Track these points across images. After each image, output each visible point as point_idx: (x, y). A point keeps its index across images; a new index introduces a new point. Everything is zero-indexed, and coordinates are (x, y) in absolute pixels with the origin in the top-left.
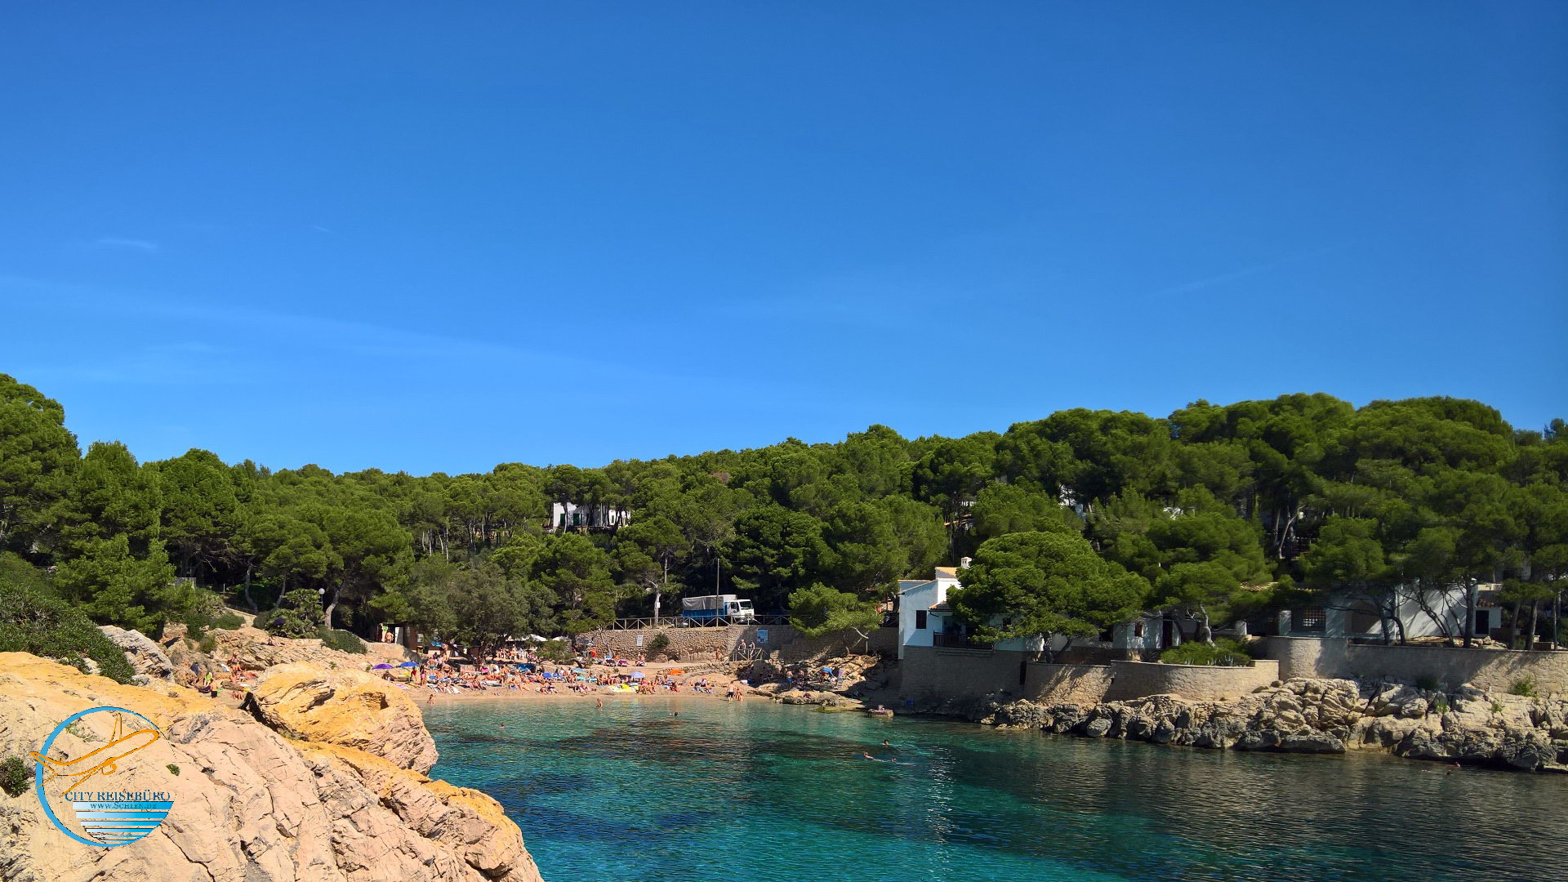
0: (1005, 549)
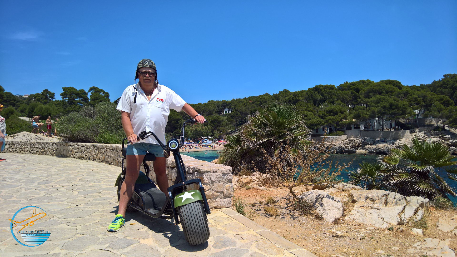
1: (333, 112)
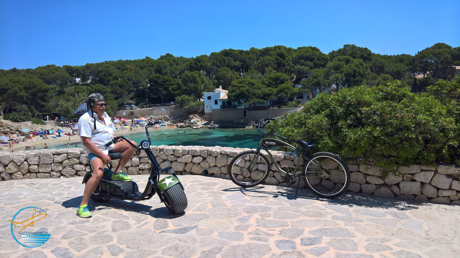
0: (241, 83)
1: (280, 80)
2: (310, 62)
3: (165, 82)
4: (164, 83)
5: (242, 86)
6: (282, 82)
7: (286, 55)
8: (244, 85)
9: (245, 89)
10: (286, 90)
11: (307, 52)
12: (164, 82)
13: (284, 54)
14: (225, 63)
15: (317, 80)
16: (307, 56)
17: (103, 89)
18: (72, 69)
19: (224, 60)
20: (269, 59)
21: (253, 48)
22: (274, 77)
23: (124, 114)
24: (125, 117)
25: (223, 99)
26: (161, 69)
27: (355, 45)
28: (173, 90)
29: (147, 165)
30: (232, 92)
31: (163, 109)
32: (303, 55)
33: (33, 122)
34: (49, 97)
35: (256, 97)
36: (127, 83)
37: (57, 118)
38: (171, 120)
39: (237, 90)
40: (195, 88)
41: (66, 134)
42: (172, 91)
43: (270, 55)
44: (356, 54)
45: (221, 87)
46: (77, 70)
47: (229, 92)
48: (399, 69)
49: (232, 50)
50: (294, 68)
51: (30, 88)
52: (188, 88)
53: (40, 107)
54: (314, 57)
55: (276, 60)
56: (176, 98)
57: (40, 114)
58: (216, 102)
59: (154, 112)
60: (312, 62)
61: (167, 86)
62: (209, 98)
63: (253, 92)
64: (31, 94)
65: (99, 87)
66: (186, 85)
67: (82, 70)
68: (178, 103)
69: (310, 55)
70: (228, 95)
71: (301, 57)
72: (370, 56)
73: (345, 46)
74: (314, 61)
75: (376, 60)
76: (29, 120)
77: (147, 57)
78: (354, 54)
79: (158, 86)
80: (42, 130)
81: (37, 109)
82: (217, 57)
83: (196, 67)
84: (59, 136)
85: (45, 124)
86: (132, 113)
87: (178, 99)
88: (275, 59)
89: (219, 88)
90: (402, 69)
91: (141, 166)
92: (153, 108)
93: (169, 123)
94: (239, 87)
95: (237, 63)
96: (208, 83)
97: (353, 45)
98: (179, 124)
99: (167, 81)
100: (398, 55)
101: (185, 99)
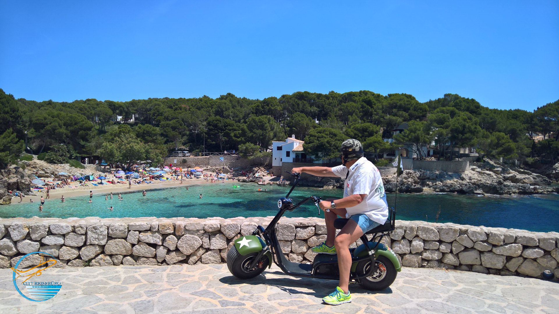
1: (368, 132)
2: (404, 113)
3: (227, 126)
4: (225, 128)
5: (322, 137)
6: (371, 134)
7: (374, 102)
8: (324, 135)
9: (326, 140)
10: (376, 145)
11: (400, 100)
12: (225, 126)
13: (372, 101)
14: (299, 109)
15: (416, 134)
16: (401, 105)
17: (153, 130)
18: (114, 105)
19: (298, 105)
20: (353, 106)
21: (333, 92)
22: (361, 128)
23: (175, 162)
24: (176, 165)
25: (297, 151)
26: (222, 111)
27: (458, 95)
28: (235, 136)
29: (436, 254)
30: (309, 143)
31: (222, 158)
32: (396, 103)
33: (72, 165)
34: (91, 137)
35: (338, 151)
36: (181, 125)
37: (97, 162)
38: (231, 172)
39: (315, 141)
40: (263, 136)
41: (109, 181)
42: (234, 138)
43: (354, 101)
44: (461, 106)
45: (294, 136)
46: (121, 106)
47: (306, 143)
48: (514, 127)
49: (309, 93)
50: (384, 119)
51: (70, 125)
52: (254, 135)
53: (79, 148)
54: (409, 106)
55: (361, 108)
56: (240, 146)
57: (78, 155)
58: (288, 154)
59: (211, 161)
60: (407, 112)
61: (229, 131)
62: (279, 148)
63: (334, 144)
64: (72, 132)
65: (148, 128)
66: (251, 131)
67: (126, 107)
68: (241, 152)
69: (404, 104)
70: (303, 146)
71: (393, 106)
72: (478, 109)
73: (445, 95)
74: (409, 111)
75: (485, 114)
76: (67, 162)
77: (204, 96)
78: (458, 106)
79: (217, 130)
80: (82, 175)
81: (75, 150)
82: (290, 100)
83: (263, 111)
84: (101, 183)
85: (84, 168)
86: (184, 161)
87: (242, 147)
88: (360, 106)
89: (291, 137)
90: (518, 128)
91: (426, 255)
92: (210, 157)
93: (229, 175)
94: (318, 138)
95: (314, 109)
96: (278, 130)
97: (456, 95)
98: (241, 178)
99: (230, 126)
100: (511, 110)
101: (250, 148)
